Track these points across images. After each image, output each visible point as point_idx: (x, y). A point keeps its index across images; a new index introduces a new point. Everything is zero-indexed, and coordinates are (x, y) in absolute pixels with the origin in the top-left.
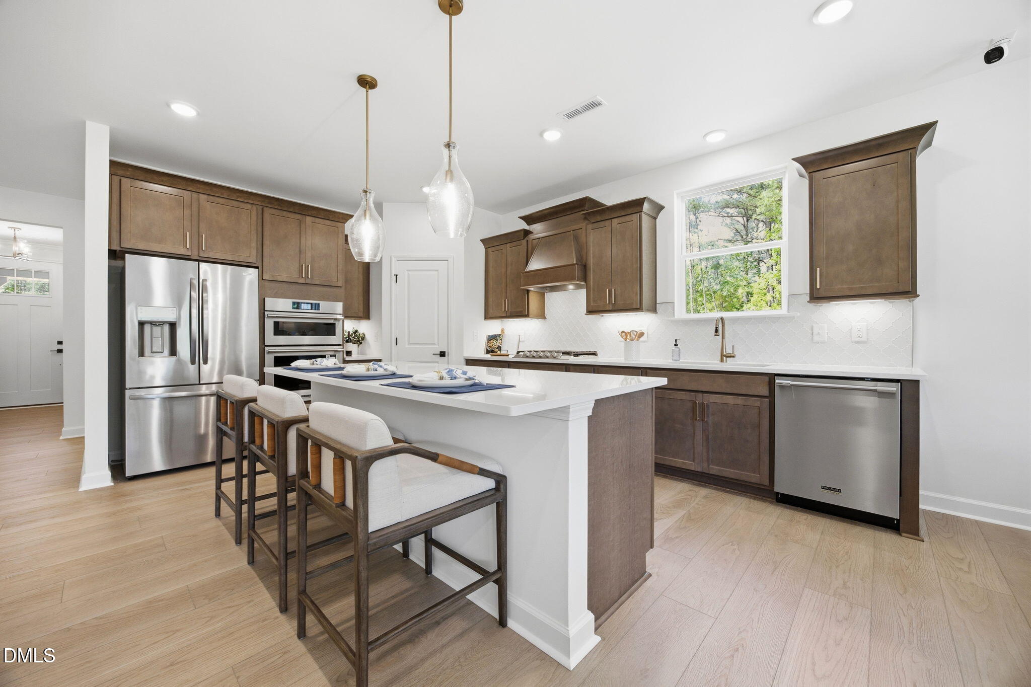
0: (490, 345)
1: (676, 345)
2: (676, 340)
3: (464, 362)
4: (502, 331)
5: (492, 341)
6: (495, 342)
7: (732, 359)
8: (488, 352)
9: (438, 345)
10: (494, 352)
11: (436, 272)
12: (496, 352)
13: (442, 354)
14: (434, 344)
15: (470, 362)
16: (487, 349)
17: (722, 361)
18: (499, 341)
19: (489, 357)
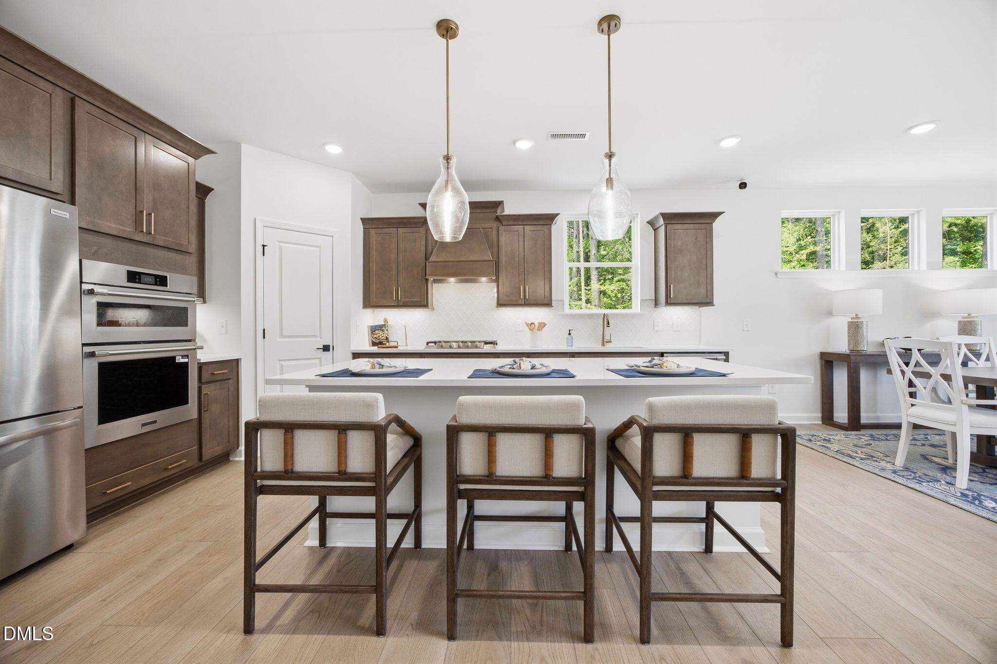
0: (375, 336)
1: (570, 334)
2: (570, 330)
3: (351, 356)
4: (385, 320)
5: (377, 332)
6: (381, 333)
7: (609, 343)
8: (374, 344)
9: (321, 338)
10: (383, 344)
11: (318, 248)
12: (385, 344)
13: (326, 348)
14: (315, 336)
15: (356, 355)
16: (373, 341)
17: (603, 345)
18: (386, 332)
19: (375, 349)
